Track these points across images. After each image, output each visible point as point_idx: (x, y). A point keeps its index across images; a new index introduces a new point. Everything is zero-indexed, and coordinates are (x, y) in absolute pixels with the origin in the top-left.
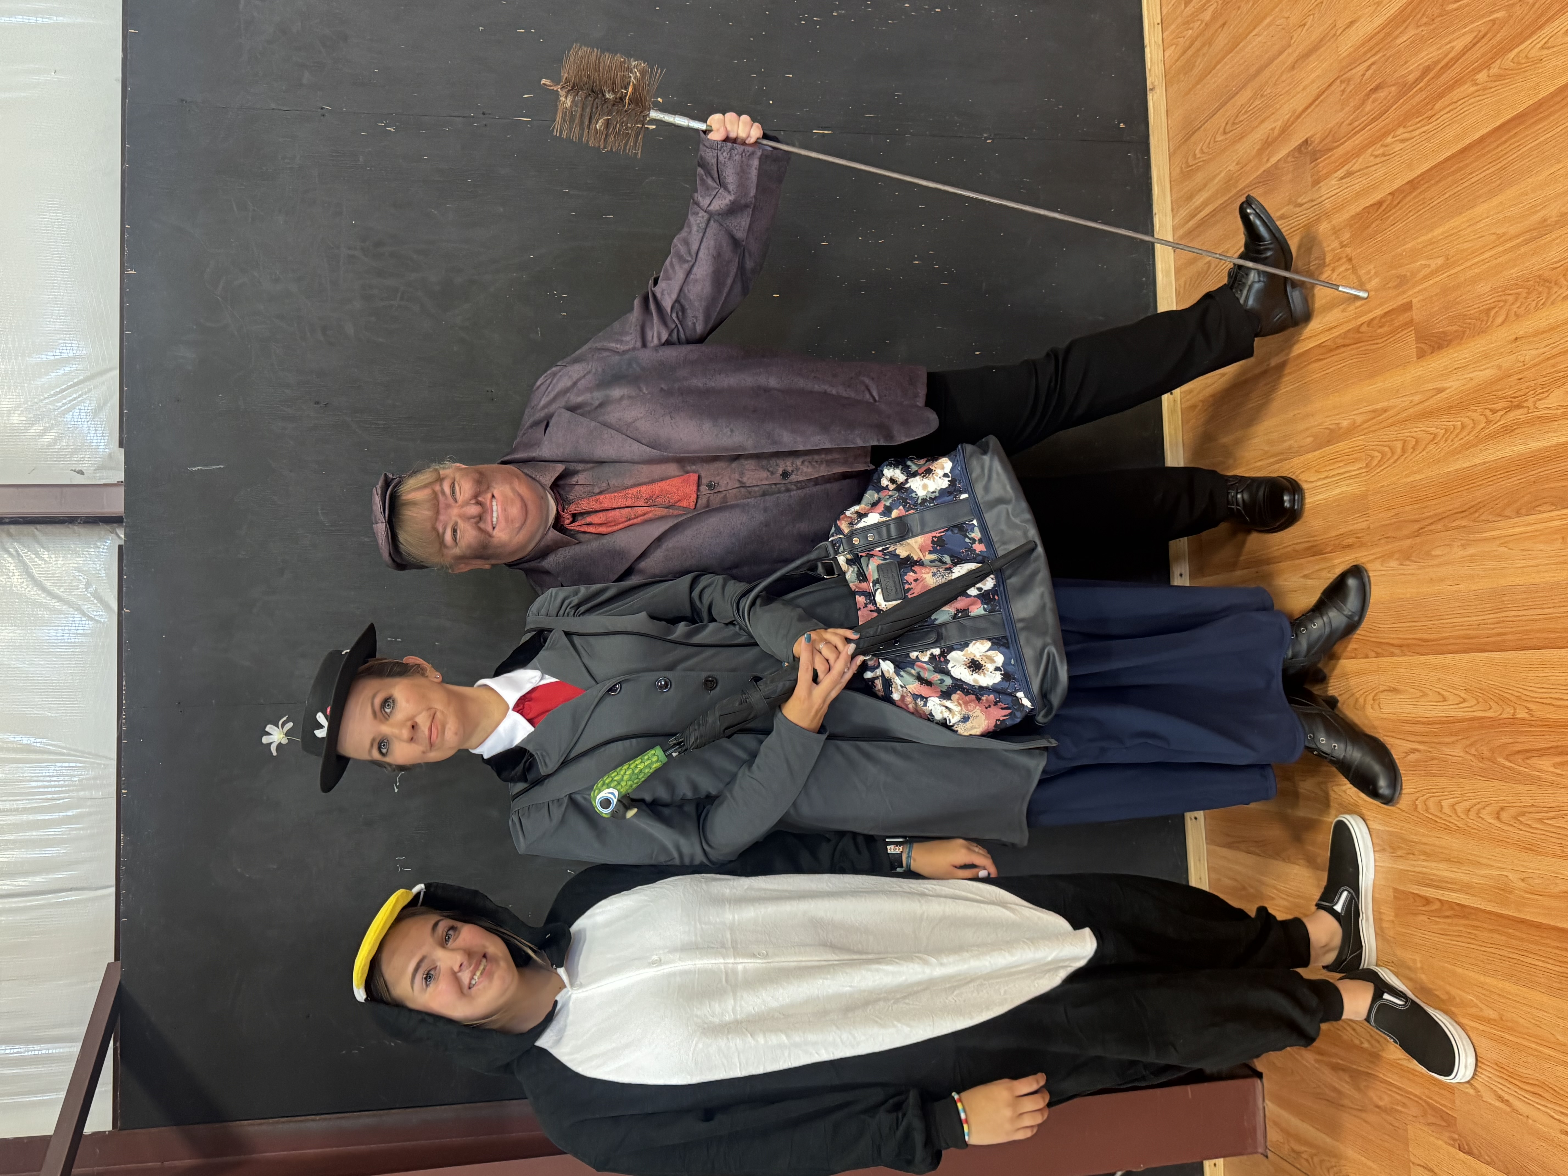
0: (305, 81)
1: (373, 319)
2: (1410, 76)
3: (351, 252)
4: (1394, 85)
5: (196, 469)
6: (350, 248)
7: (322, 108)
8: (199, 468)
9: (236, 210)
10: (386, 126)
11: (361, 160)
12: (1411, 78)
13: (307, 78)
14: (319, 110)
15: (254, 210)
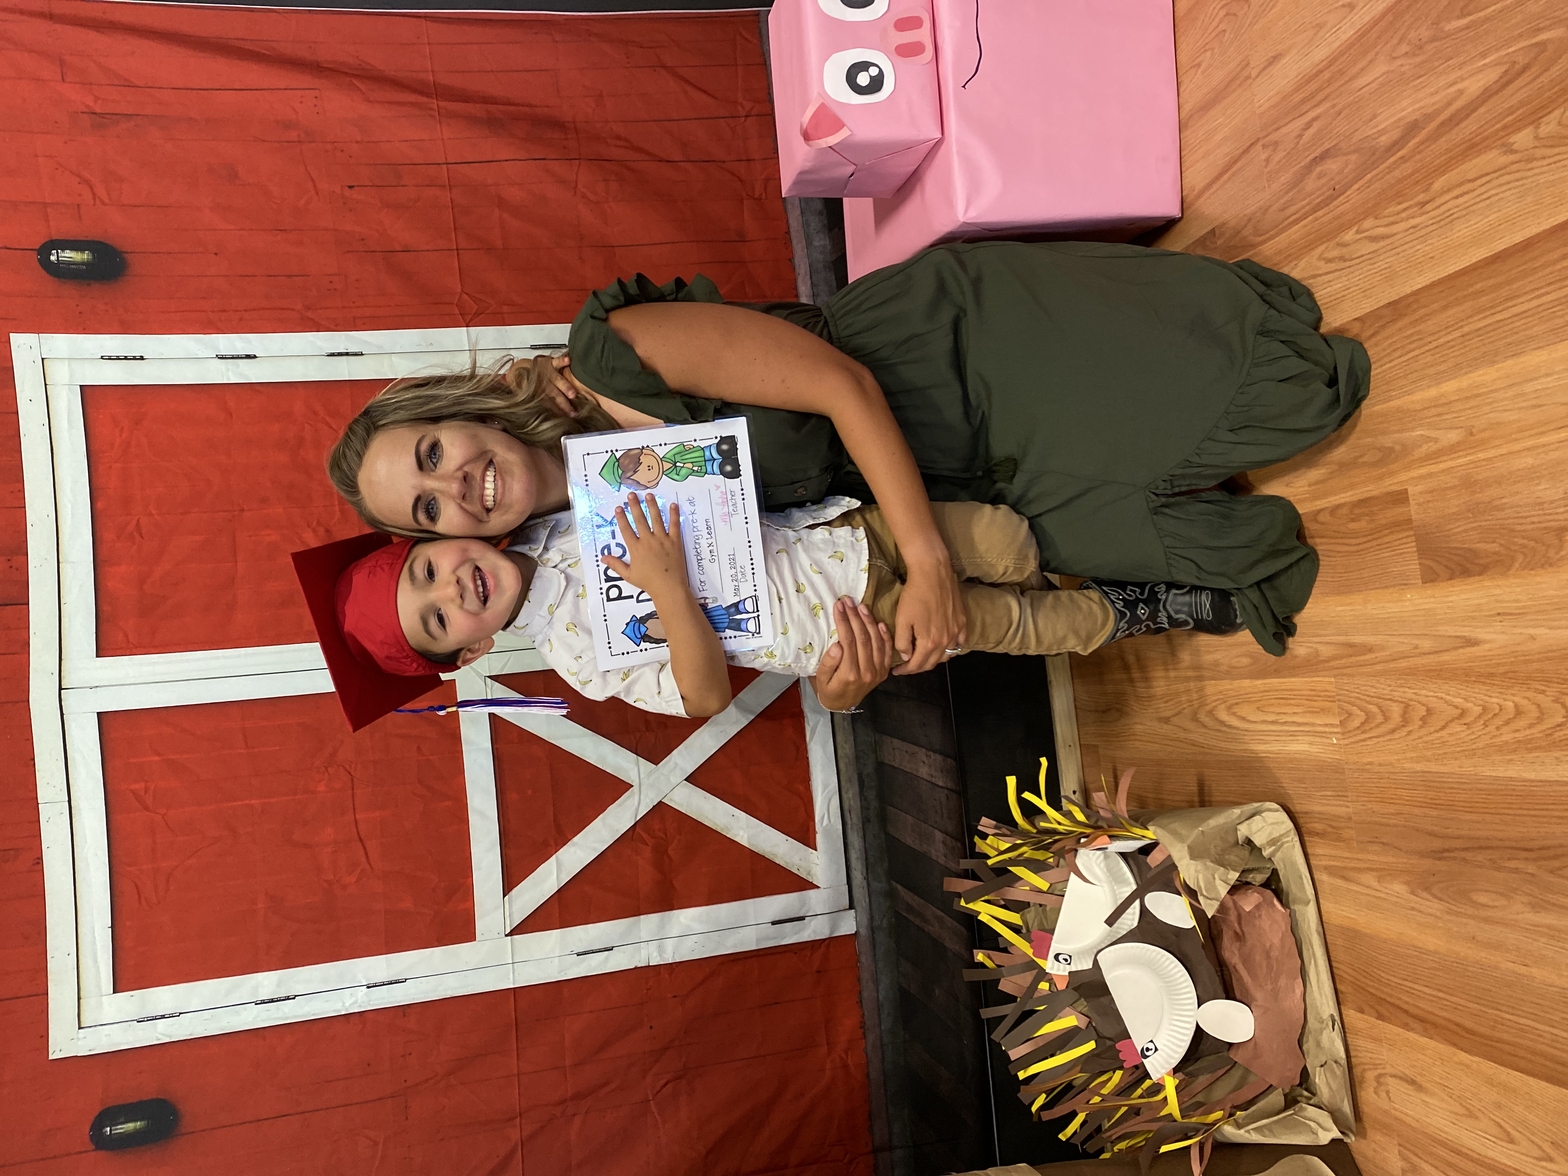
2: (1383, 138)
4: (1355, 151)
12: (1384, 140)
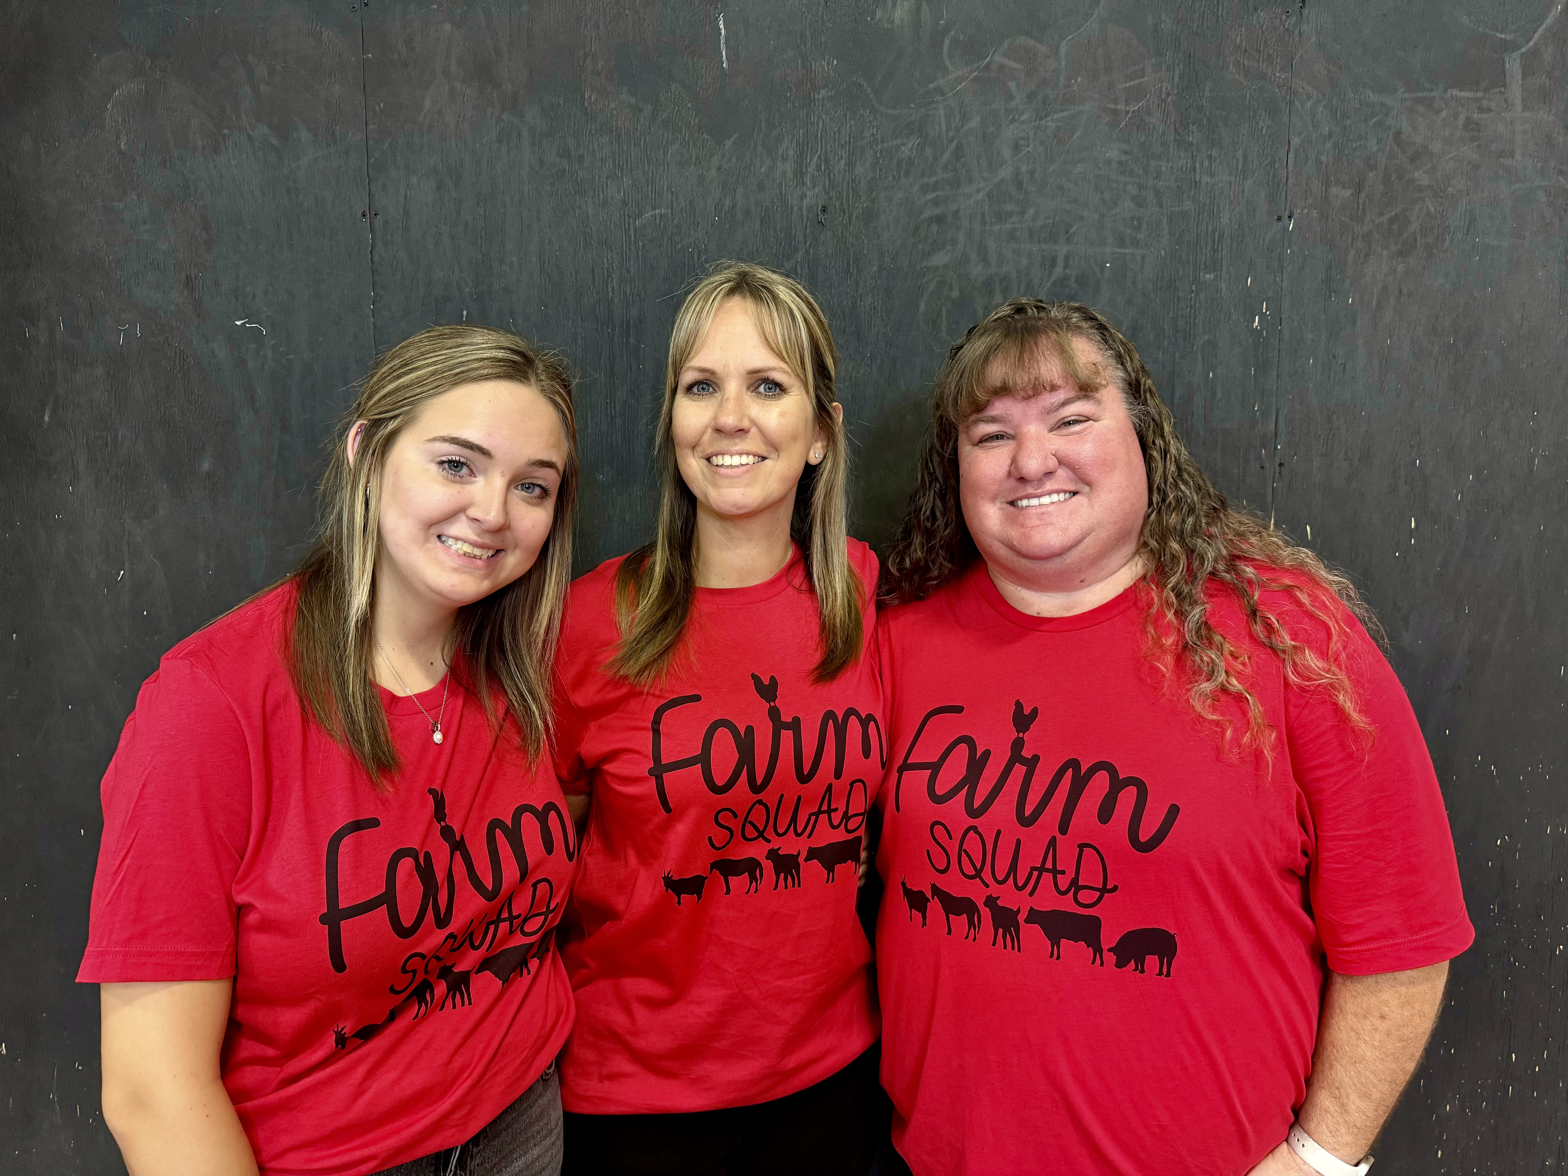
0: (1334, 190)
1: (955, 294)
3: (1060, 262)
5: (722, 26)
6: (1067, 258)
7: (1290, 217)
8: (723, 32)
9: (1128, 85)
10: (1263, 316)
11: (1208, 276)
13: (1341, 193)
14: (1287, 213)
15: (1128, 112)
